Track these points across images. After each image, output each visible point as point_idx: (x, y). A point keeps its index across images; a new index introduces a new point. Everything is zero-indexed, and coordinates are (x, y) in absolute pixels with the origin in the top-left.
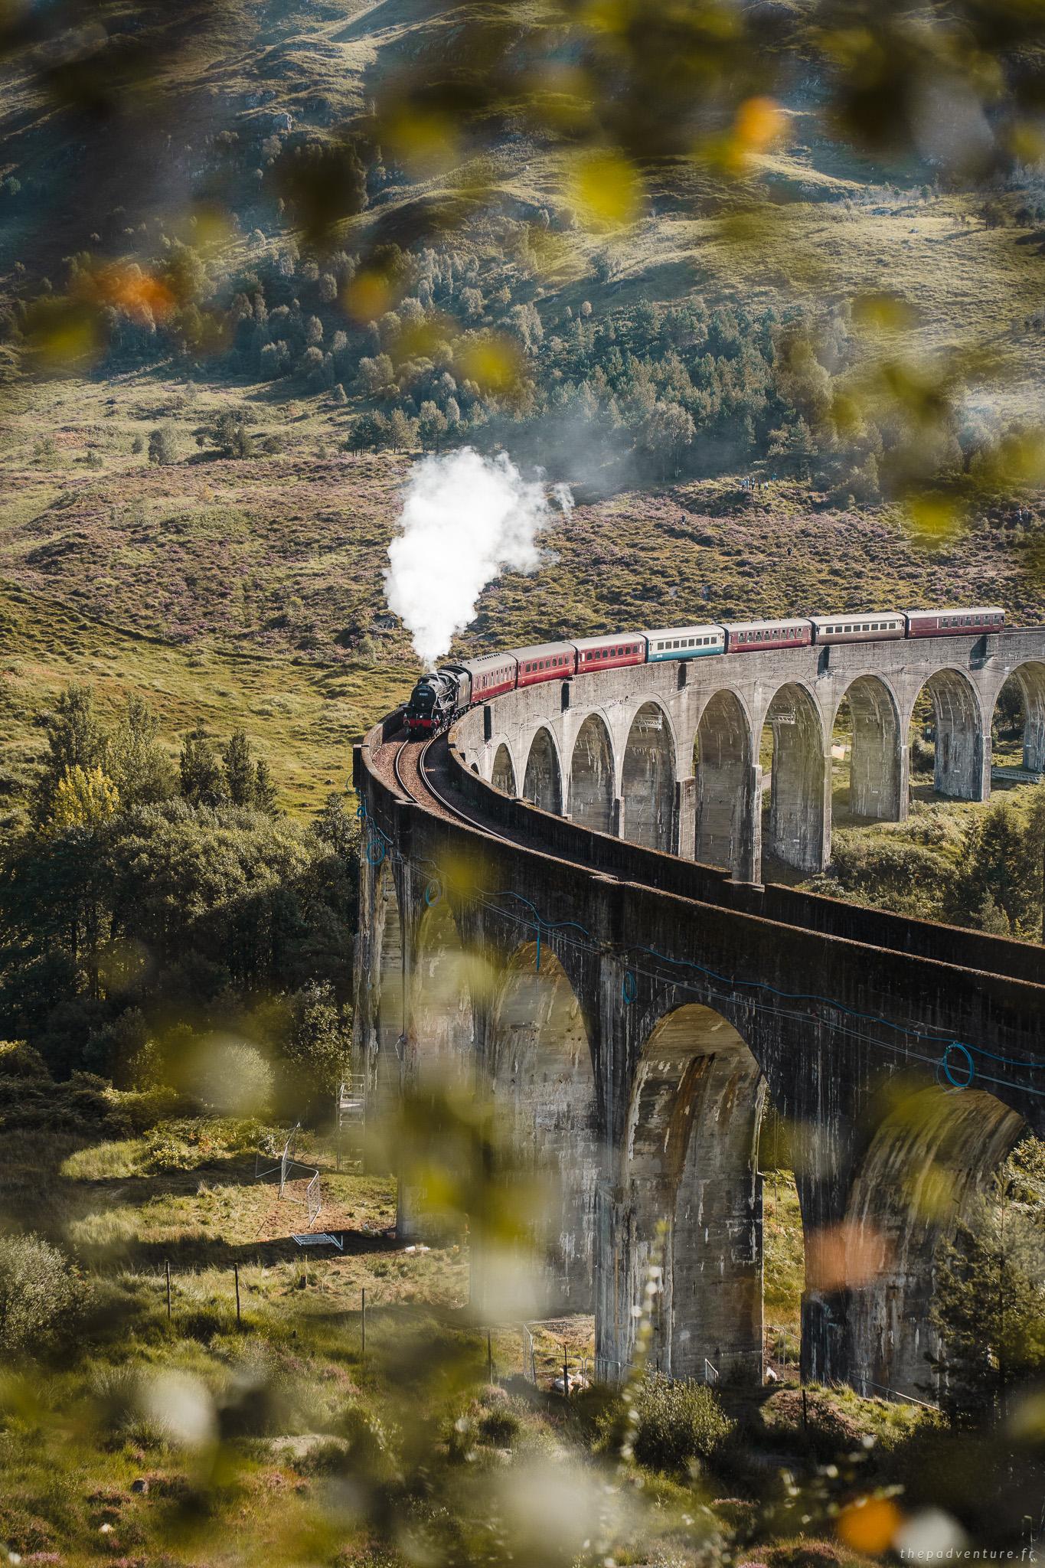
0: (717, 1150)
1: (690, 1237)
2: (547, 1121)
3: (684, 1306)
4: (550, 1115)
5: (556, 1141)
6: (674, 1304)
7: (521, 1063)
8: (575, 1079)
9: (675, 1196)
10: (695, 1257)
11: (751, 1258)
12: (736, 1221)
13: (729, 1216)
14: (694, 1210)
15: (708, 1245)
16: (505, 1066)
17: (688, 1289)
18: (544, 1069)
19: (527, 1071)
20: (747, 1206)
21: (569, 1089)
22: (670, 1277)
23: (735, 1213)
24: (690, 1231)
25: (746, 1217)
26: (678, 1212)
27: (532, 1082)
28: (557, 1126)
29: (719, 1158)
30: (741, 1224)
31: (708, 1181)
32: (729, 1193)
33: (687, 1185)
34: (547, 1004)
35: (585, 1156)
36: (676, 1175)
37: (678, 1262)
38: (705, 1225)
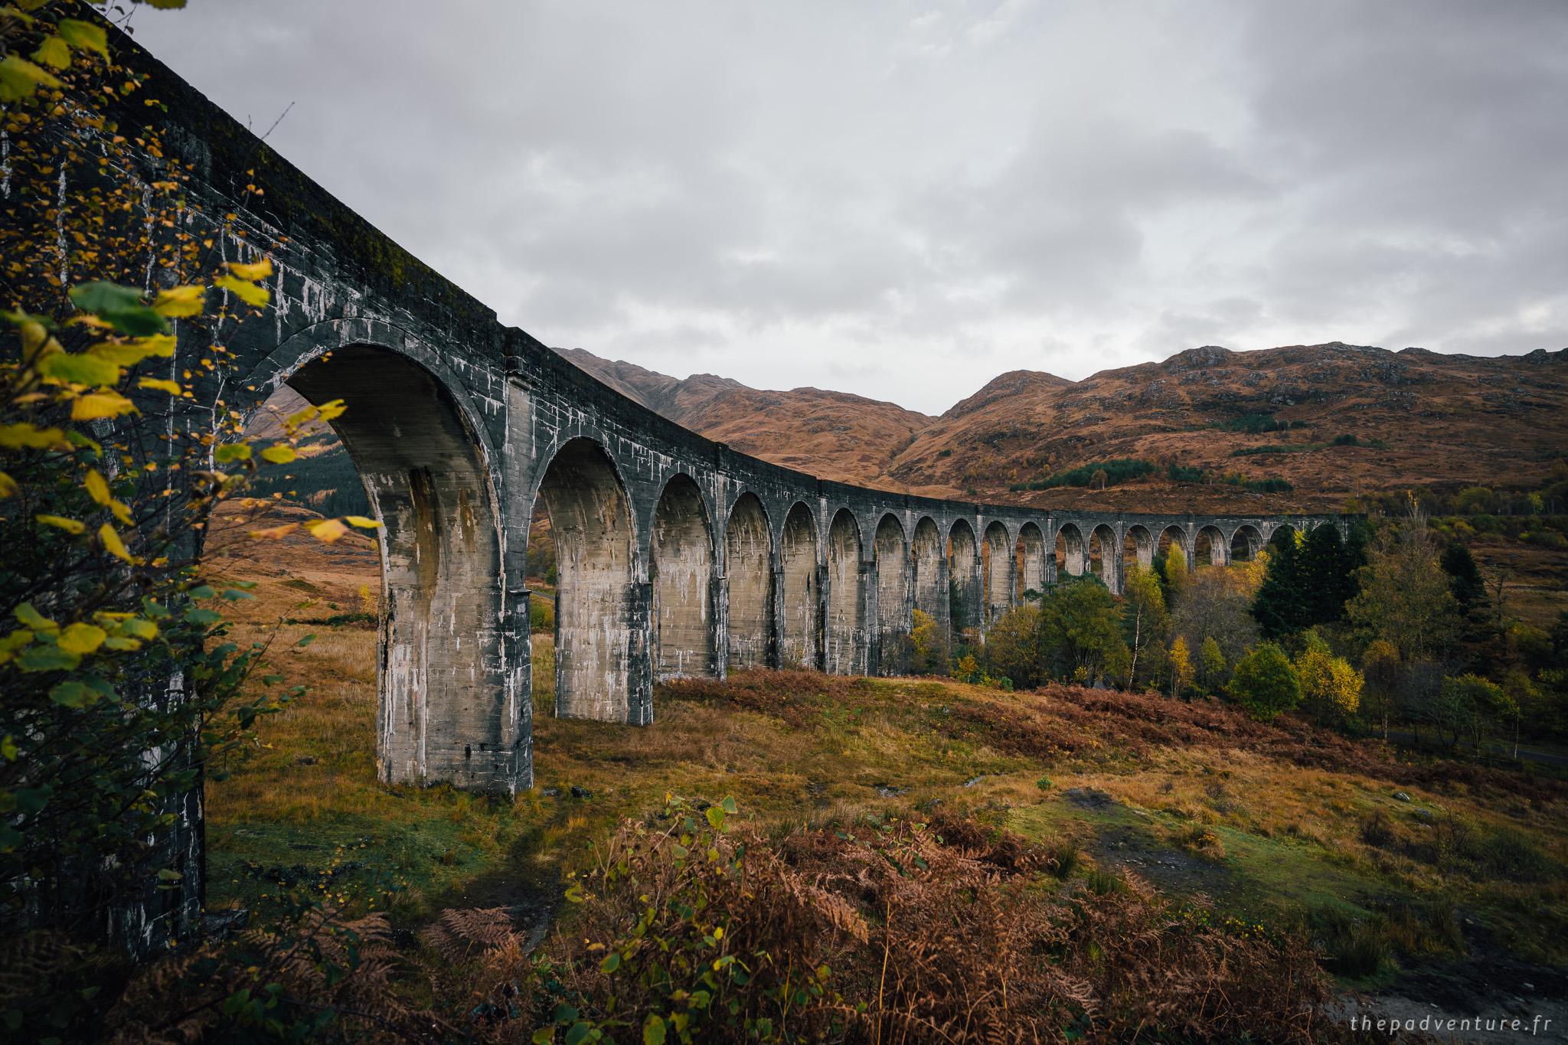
0: (467, 567)
1: (442, 644)
2: (596, 596)
3: (436, 705)
4: (598, 592)
5: (602, 610)
6: (428, 702)
7: (577, 556)
8: (614, 567)
9: (429, 606)
10: (447, 662)
11: (499, 667)
12: (486, 633)
13: (479, 627)
14: (446, 620)
15: (459, 653)
16: (567, 557)
17: (440, 691)
18: (593, 560)
19: (581, 561)
20: (497, 619)
21: (611, 575)
22: (424, 678)
23: (485, 625)
24: (443, 639)
25: (496, 629)
26: (432, 620)
27: (585, 569)
28: (602, 600)
29: (469, 574)
30: (491, 636)
31: (460, 595)
32: (479, 606)
33: (440, 597)
34: (581, 512)
35: (622, 620)
36: (430, 587)
37: (431, 666)
38: (457, 633)
